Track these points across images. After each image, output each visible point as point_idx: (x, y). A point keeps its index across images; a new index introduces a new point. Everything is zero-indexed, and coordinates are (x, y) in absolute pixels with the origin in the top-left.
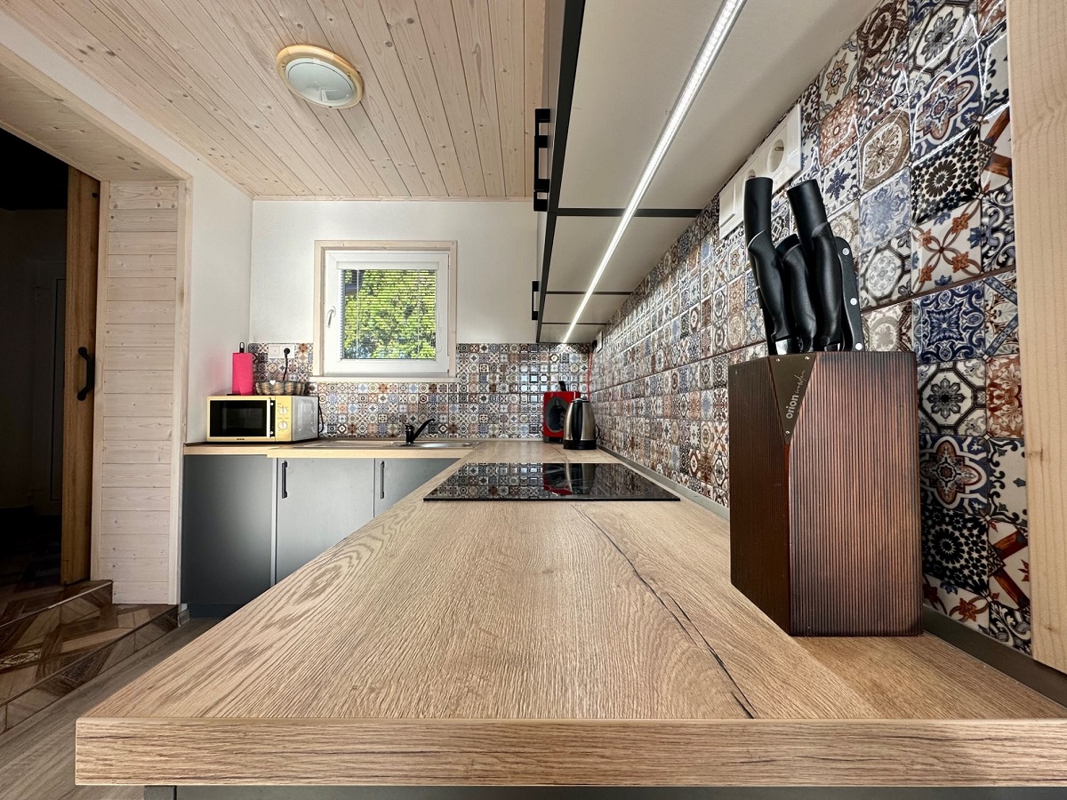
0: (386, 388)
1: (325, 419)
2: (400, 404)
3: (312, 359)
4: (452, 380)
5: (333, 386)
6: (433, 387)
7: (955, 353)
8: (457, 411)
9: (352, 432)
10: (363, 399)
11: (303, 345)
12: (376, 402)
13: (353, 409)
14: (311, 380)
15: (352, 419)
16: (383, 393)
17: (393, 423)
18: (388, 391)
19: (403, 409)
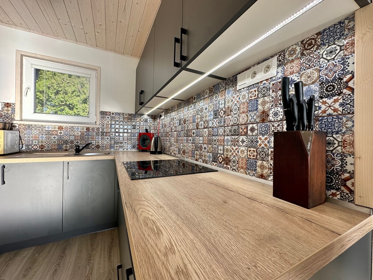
0: (62, 128)
1: (24, 142)
2: (70, 136)
3: (14, 111)
4: (98, 126)
5: (29, 126)
6: (88, 129)
7: (332, 133)
8: (100, 139)
9: (42, 149)
10: (49, 133)
11: (8, 103)
12: (56, 135)
13: (42, 137)
14: (14, 122)
15: (42, 142)
16: (61, 130)
17: (66, 144)
18: (64, 130)
19: (72, 138)
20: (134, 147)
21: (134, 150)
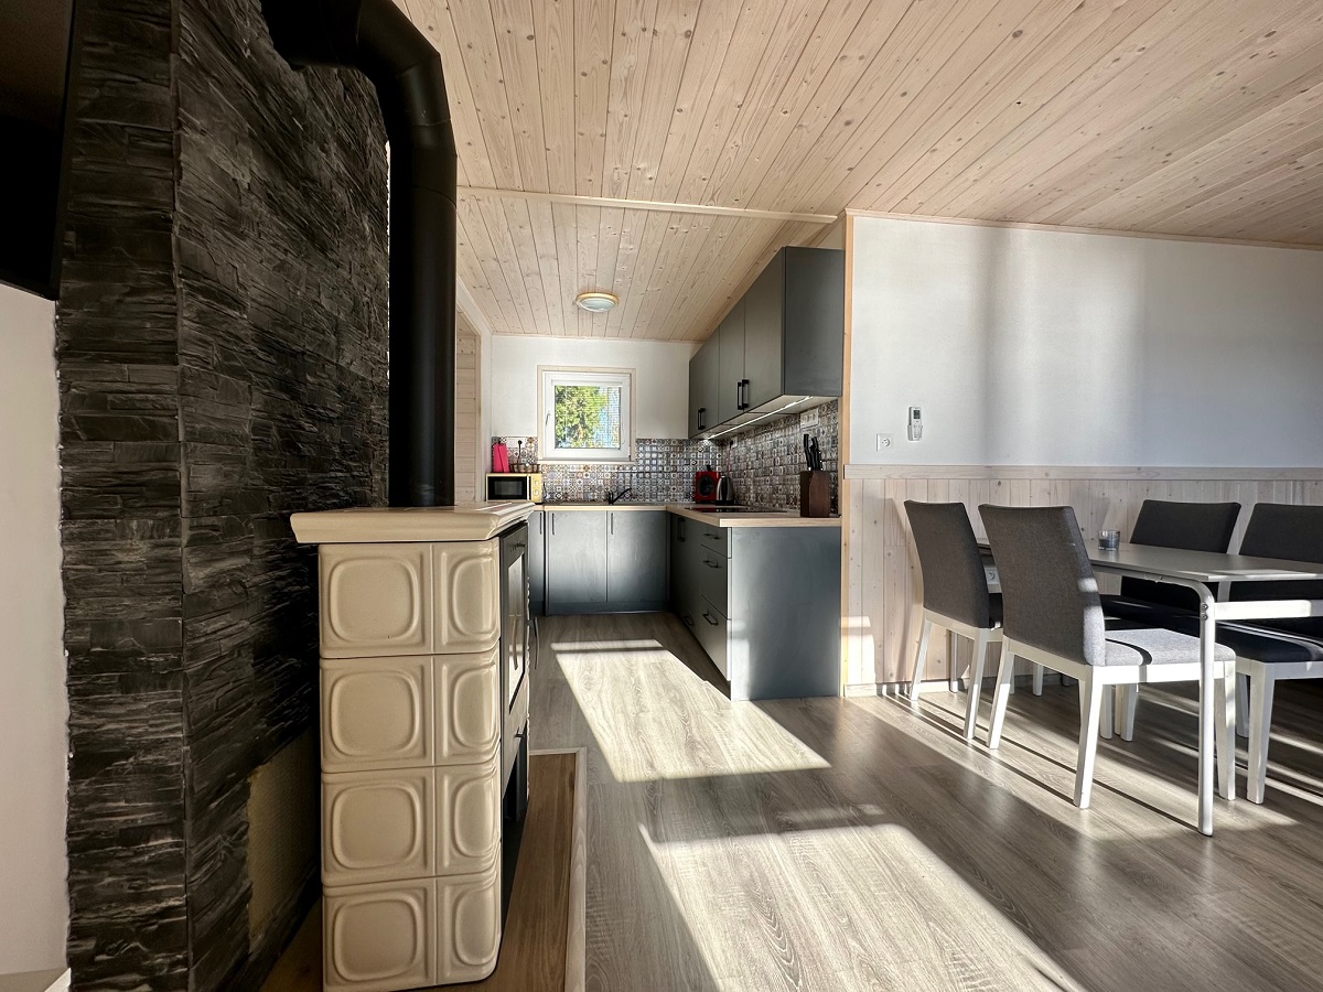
0: (589, 468)
1: (547, 489)
2: (598, 479)
3: (537, 448)
4: (633, 463)
5: (552, 466)
6: (619, 468)
8: (636, 484)
9: (566, 498)
10: (573, 476)
11: (531, 438)
12: (582, 478)
13: (566, 482)
14: (540, 462)
15: (566, 489)
16: (586, 471)
17: (595, 491)
20: (687, 496)
21: (687, 501)
